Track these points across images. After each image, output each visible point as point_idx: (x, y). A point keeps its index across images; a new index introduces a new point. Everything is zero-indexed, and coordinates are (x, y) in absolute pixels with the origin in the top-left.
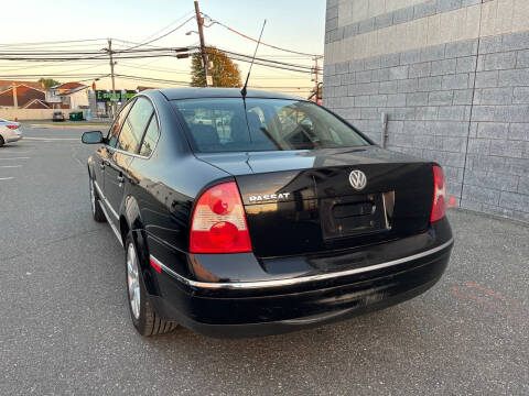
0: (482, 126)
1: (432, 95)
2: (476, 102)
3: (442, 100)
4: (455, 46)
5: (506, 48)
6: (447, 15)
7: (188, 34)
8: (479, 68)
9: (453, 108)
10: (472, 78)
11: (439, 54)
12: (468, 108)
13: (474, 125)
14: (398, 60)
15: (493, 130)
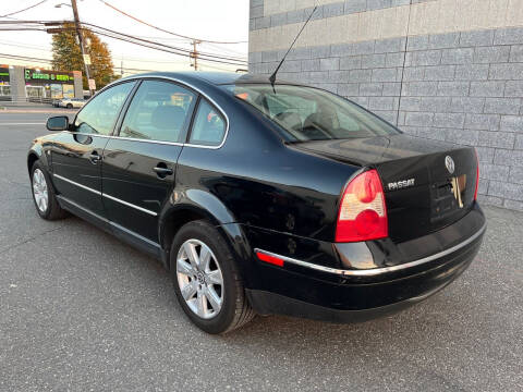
0: (409, 115)
1: (363, 86)
2: (404, 94)
3: (372, 92)
4: (385, 42)
5: (433, 46)
6: (376, 13)
7: (57, 7)
8: (407, 64)
9: (382, 99)
10: (400, 72)
11: (369, 49)
12: (397, 100)
13: (402, 114)
14: (328, 52)
15: (419, 119)
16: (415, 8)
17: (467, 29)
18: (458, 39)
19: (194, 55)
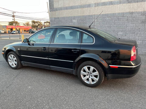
4: (89, 16)
5: (101, 17)
8: (95, 21)
11: (85, 17)
16: (96, 8)
17: (109, 13)
18: (107, 15)
19: (14, 16)
